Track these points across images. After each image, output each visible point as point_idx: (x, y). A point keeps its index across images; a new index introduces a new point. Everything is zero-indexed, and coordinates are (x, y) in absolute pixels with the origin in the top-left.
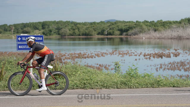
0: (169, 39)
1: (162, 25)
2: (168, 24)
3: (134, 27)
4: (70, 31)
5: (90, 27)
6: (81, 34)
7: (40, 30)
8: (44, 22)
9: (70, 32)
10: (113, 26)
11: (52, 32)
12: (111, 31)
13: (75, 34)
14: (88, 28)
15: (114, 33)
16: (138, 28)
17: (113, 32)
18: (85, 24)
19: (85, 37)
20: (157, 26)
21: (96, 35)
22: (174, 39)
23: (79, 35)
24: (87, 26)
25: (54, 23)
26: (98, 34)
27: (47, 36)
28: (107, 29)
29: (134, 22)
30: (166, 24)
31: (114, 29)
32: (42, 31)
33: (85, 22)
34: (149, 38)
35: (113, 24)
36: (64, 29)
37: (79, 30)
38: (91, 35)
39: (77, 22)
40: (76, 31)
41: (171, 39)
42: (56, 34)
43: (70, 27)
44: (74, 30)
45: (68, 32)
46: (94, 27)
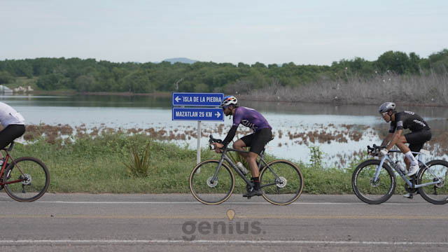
0: (316, 103)
1: (296, 74)
2: (310, 73)
3: (239, 77)
4: (97, 80)
5: (141, 74)
6: (121, 88)
7: (29, 78)
8: (37, 59)
9: (98, 83)
10: (192, 73)
11: (57, 82)
12: (188, 83)
13: (110, 87)
14: (138, 75)
15: (195, 88)
16: (246, 78)
17: (193, 86)
18: (129, 66)
19: (132, 94)
20: (287, 76)
21: (155, 91)
22: (327, 103)
23: (118, 90)
24: (136, 71)
25: (61, 62)
26: (161, 88)
27: (47, 89)
28: (179, 78)
29: (235, 66)
30: (305, 71)
31: (195, 78)
32: (35, 79)
33: (129, 63)
34: (272, 101)
35: (192, 69)
36: (84, 76)
37: (116, 80)
38: (144, 91)
39: (111, 62)
40: (112, 80)
41: (321, 103)
42: (67, 85)
43: (97, 73)
44: (106, 78)
45: (94, 82)
46: (150, 74)
